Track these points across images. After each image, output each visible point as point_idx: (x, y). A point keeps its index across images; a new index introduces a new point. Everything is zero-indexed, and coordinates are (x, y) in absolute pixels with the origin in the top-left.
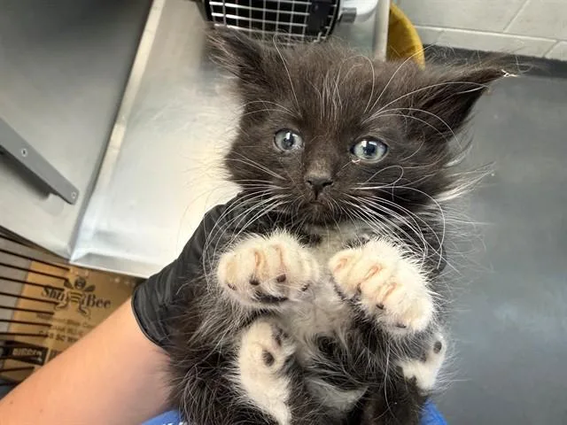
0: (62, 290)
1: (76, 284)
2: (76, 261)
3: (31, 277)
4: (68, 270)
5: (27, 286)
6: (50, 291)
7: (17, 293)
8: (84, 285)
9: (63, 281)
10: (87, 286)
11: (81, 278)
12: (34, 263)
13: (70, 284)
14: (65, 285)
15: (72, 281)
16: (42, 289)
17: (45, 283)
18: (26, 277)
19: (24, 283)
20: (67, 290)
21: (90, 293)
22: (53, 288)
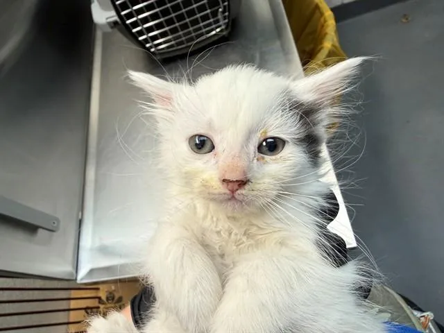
0: (98, 308)
1: (108, 299)
2: (81, 279)
3: (73, 304)
4: (98, 289)
5: (72, 312)
6: (89, 311)
7: (66, 321)
8: (113, 299)
9: (97, 300)
10: (116, 298)
11: (110, 293)
12: (73, 292)
13: (103, 301)
14: (100, 303)
15: (104, 298)
16: (83, 311)
17: (84, 306)
18: (69, 305)
19: (69, 310)
20: (102, 307)
21: (119, 304)
22: (91, 308)
